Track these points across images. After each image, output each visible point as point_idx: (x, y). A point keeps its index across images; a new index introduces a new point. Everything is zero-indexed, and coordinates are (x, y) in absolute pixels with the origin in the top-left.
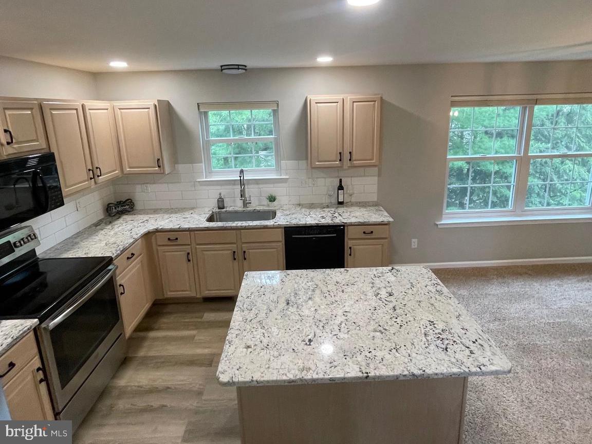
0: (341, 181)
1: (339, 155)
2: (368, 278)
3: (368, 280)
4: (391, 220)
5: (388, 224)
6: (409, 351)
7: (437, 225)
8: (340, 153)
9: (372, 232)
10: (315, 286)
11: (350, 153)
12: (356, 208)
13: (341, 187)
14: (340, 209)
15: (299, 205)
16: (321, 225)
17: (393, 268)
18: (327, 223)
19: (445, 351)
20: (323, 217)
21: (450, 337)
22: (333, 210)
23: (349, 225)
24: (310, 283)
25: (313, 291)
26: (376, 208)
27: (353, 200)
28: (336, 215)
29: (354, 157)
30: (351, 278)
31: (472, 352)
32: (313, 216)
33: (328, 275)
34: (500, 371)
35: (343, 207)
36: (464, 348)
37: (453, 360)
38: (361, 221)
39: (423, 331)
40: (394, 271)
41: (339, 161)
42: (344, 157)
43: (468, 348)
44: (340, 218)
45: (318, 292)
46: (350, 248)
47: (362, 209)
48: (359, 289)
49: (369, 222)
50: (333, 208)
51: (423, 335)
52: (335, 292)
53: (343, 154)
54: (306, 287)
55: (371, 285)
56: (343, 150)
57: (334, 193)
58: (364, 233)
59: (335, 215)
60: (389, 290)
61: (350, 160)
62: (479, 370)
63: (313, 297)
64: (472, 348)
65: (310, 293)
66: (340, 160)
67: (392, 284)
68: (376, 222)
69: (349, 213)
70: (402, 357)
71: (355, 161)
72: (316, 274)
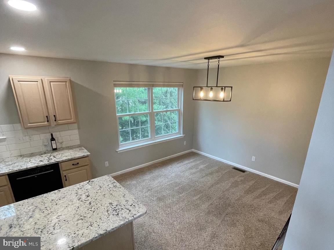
0: (52, 135)
1: (46, 118)
2: (74, 191)
3: (74, 192)
4: (89, 153)
5: (87, 156)
6: (98, 224)
7: (117, 152)
8: (47, 117)
9: (78, 163)
10: (35, 208)
11: (55, 116)
12: (66, 151)
13: (53, 139)
14: (54, 153)
15: (21, 156)
16: (40, 166)
17: (89, 181)
18: (45, 164)
19: (117, 215)
20: (41, 161)
21: (120, 207)
22: (49, 154)
23: (62, 162)
24: (31, 207)
25: (33, 211)
26: (80, 148)
27: (64, 146)
28: (52, 157)
29: (58, 118)
30: (62, 194)
31: (130, 211)
32: (33, 161)
33: (46, 197)
34: (142, 214)
35: (57, 152)
36: (126, 210)
37: (121, 218)
38: (69, 158)
39: (106, 210)
40: (90, 182)
41: (46, 122)
42: (51, 119)
43: (128, 209)
44: (55, 159)
45: (37, 211)
46: (65, 176)
47: (70, 151)
48: (68, 199)
49: (75, 157)
50: (49, 153)
51: (106, 212)
52: (51, 207)
53: (49, 117)
54: (27, 211)
55: (76, 194)
56: (49, 114)
57: (48, 144)
58: (73, 165)
59: (50, 158)
60: (87, 194)
61: (55, 120)
62: (133, 218)
63: (33, 216)
64: (130, 209)
65: (30, 214)
66: (48, 121)
67: (89, 190)
68: (80, 157)
69: (61, 155)
70: (94, 228)
71: (59, 120)
72: (36, 200)
